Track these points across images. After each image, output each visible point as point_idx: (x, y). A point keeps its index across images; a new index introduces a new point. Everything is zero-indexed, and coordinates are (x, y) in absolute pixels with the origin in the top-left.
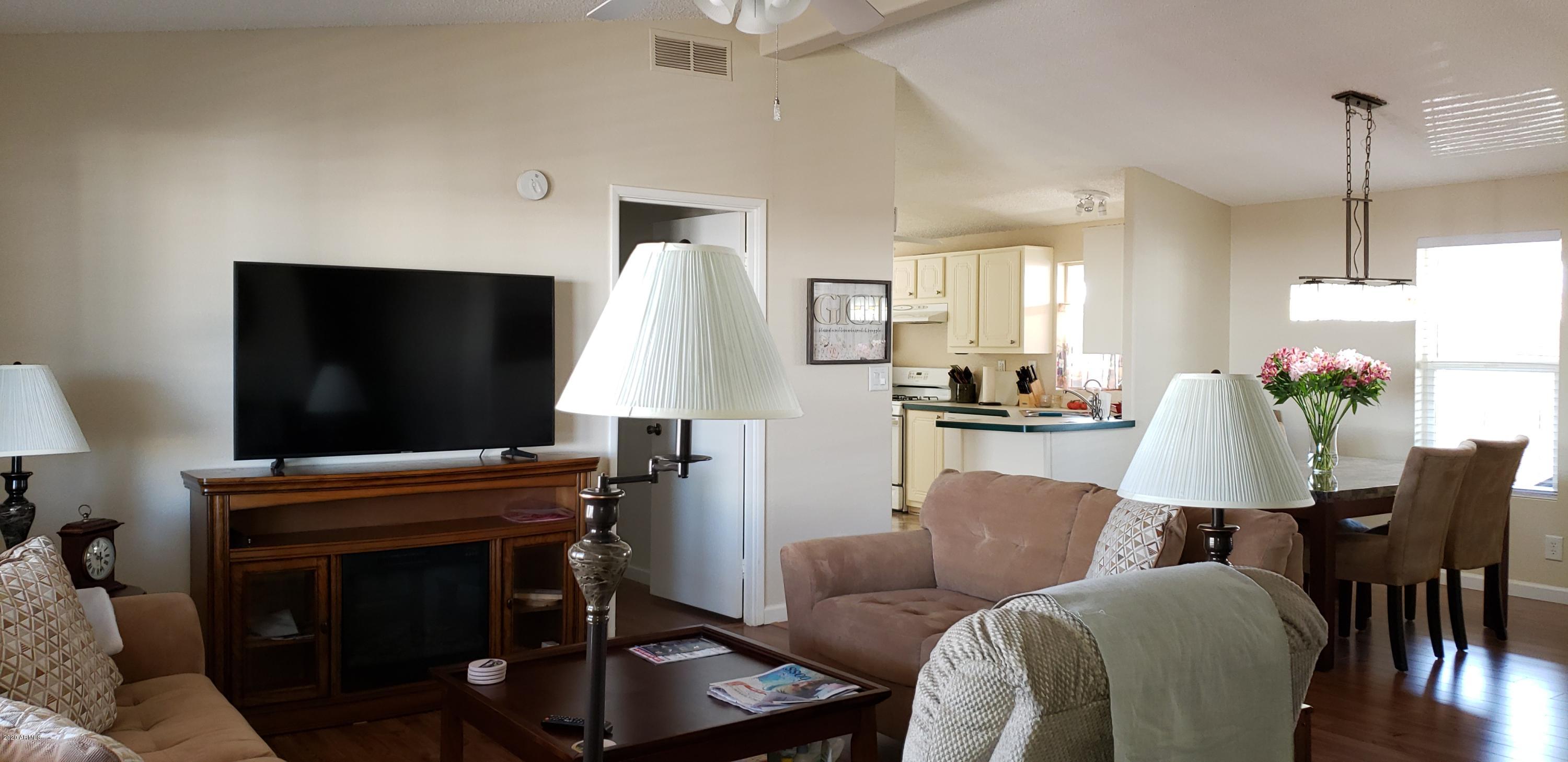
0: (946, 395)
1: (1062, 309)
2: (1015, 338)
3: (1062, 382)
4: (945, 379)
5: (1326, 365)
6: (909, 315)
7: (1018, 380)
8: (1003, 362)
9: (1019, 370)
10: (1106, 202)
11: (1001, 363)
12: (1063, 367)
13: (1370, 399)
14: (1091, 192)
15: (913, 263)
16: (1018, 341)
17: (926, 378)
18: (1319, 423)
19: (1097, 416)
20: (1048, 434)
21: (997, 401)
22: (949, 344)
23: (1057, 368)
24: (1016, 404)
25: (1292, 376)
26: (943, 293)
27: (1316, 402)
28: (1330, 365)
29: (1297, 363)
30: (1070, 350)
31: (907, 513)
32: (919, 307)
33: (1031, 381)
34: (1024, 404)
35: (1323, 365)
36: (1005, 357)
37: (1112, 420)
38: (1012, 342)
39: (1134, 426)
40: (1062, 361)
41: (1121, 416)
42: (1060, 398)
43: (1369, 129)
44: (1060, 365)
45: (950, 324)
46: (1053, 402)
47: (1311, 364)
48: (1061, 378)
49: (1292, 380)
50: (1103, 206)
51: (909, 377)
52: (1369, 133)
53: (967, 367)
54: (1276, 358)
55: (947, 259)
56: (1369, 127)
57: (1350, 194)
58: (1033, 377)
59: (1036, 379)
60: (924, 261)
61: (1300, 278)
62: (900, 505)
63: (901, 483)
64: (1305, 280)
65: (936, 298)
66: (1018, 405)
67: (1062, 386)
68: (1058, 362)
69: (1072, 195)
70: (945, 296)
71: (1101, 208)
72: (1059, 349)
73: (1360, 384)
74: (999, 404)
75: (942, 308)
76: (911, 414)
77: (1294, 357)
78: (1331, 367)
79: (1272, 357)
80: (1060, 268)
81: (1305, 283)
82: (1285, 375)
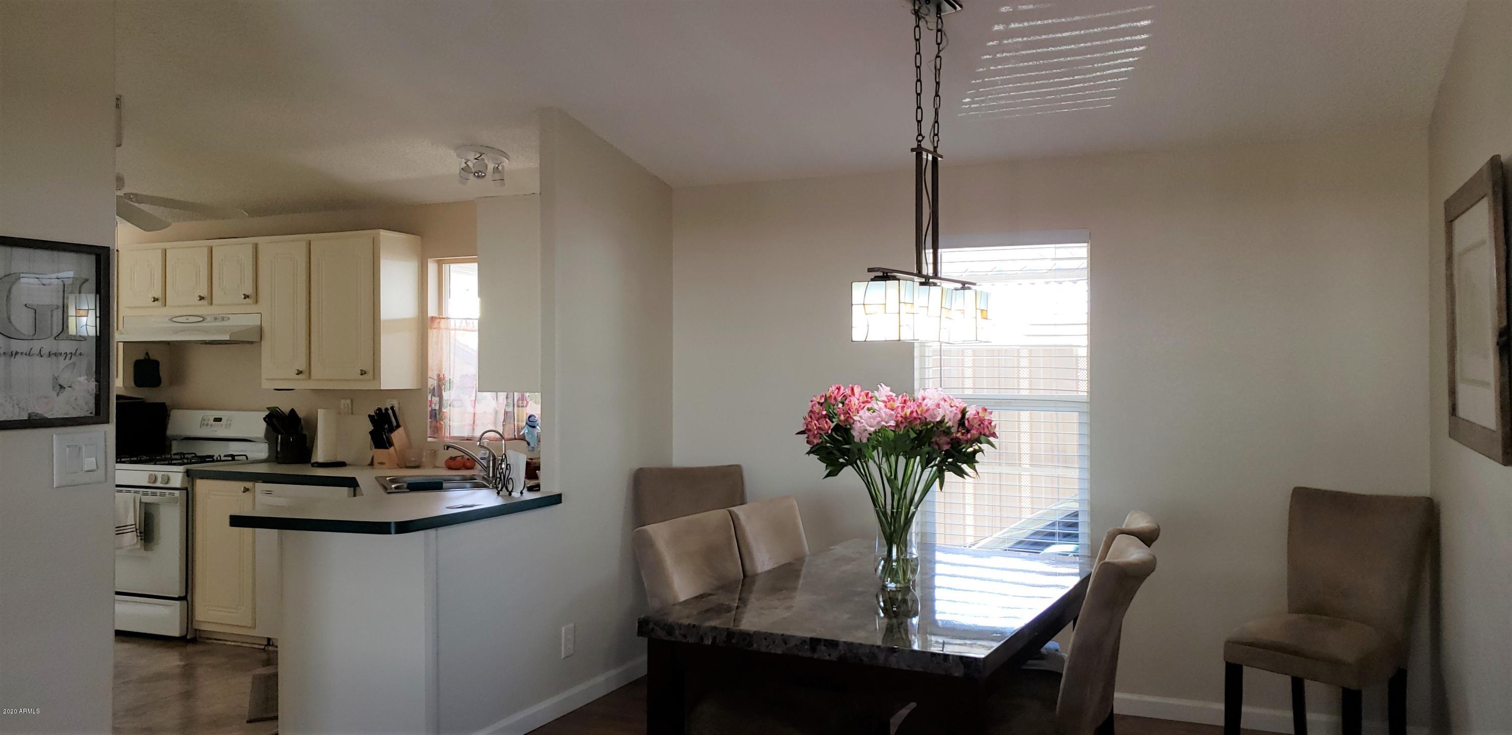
0: (261, 451)
1: (435, 325)
2: (368, 367)
3: (437, 429)
4: (257, 427)
5: (908, 414)
6: (198, 330)
7: (372, 428)
8: (349, 401)
9: (373, 414)
10: (503, 166)
11: (345, 403)
12: (437, 408)
13: (965, 467)
14: (482, 150)
15: (205, 251)
16: (373, 370)
17: (228, 426)
18: (893, 508)
19: (504, 489)
20: (431, 533)
21: (339, 459)
22: (264, 376)
23: (429, 409)
24: (369, 461)
25: (855, 433)
26: (253, 297)
27: (889, 475)
28: (915, 414)
29: (861, 412)
30: (447, 384)
31: (194, 641)
32: (216, 319)
33: (392, 429)
34: (382, 463)
35: (903, 414)
36: (353, 395)
37: (529, 496)
38: (363, 373)
39: (560, 502)
40: (436, 399)
41: (538, 486)
42: (434, 453)
43: (939, 44)
44: (433, 406)
45: (266, 345)
46: (424, 459)
47: (885, 413)
48: (434, 422)
49: (857, 440)
50: (500, 172)
51: (202, 425)
52: (939, 51)
53: (293, 411)
54: (827, 402)
55: (260, 247)
56: (939, 41)
57: (920, 141)
58: (395, 424)
59: (398, 426)
60: (224, 250)
61: (870, 270)
62: (181, 629)
63: (183, 594)
64: (873, 275)
65: (242, 304)
66: (372, 464)
67: (436, 435)
68: (431, 401)
69: (453, 153)
70: (257, 302)
71: (497, 176)
72: (432, 383)
73: (956, 444)
74: (341, 464)
75: (252, 321)
76: (202, 486)
77: (855, 401)
78: (915, 418)
79: (823, 400)
80: (432, 267)
81: (872, 280)
82: (844, 430)
